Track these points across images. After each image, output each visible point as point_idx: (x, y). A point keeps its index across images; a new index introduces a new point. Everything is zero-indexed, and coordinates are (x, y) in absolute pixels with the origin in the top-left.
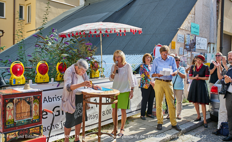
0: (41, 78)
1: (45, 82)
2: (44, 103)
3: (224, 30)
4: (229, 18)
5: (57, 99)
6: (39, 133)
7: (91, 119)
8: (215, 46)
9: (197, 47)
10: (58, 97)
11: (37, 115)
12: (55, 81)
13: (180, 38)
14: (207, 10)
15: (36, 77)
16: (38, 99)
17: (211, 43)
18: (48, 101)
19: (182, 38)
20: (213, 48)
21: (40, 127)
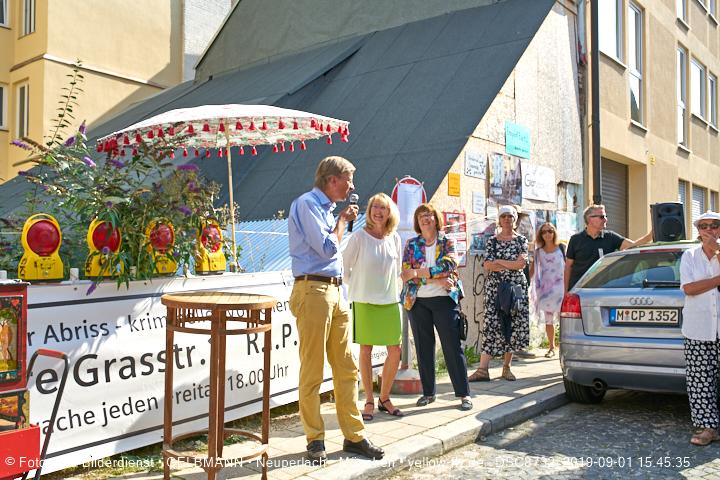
0: (36, 266)
1: (47, 277)
2: (45, 342)
3: (602, 145)
4: (616, 114)
5: (90, 333)
6: (16, 415)
7: (201, 397)
8: (580, 193)
9: (526, 192)
10: (94, 328)
11: (12, 359)
12: (82, 276)
13: (474, 163)
14: (551, 86)
15: (20, 265)
16: (14, 308)
17: (567, 183)
18: (60, 338)
19: (478, 164)
20: (575, 198)
21: (19, 398)
